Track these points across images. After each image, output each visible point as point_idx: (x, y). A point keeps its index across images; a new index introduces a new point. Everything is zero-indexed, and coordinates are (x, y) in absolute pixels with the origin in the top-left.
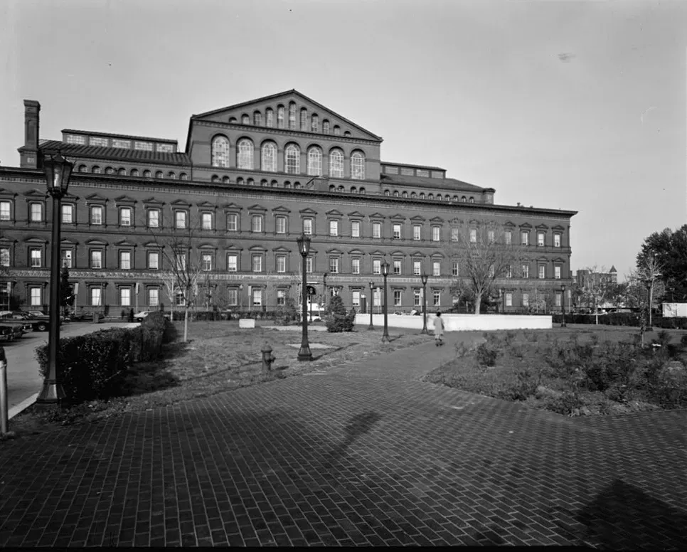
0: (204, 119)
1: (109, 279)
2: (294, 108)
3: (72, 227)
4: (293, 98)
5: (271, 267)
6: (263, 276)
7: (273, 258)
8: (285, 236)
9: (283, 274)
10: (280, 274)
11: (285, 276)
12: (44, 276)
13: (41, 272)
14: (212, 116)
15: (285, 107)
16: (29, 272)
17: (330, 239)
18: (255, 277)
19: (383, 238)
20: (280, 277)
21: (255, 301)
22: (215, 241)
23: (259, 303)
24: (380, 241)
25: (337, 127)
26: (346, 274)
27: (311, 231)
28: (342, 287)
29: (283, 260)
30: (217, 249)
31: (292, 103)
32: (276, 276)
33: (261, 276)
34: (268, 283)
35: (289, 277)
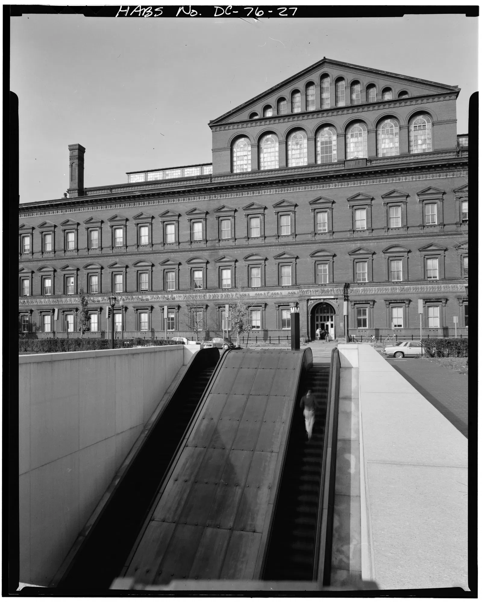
0: (224, 122)
1: (104, 303)
2: (327, 83)
3: (75, 254)
4: (325, 69)
5: (272, 280)
6: (263, 292)
7: (275, 268)
8: (291, 238)
9: (288, 288)
10: (284, 288)
11: (290, 291)
12: (53, 304)
13: (51, 300)
14: (231, 117)
15: (316, 84)
16: (42, 300)
17: (356, 235)
18: (252, 294)
19: (443, 225)
20: (285, 292)
21: (254, 324)
22: (206, 255)
23: (258, 327)
24: (437, 230)
25: (387, 89)
26: (379, 283)
27: (326, 228)
28: (374, 302)
29: (287, 271)
30: (208, 262)
31: (325, 76)
32: (279, 292)
33: (260, 292)
34: (268, 301)
35: (296, 291)
